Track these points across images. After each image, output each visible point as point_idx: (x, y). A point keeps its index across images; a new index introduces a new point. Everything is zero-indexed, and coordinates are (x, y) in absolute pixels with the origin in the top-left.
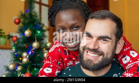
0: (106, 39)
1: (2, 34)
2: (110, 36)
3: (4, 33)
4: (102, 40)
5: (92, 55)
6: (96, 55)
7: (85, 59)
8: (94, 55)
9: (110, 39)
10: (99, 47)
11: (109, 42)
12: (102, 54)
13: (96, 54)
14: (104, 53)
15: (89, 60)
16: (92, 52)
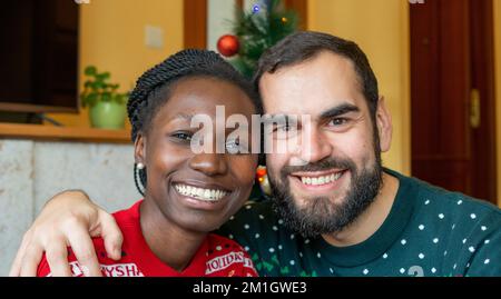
0: (343, 116)
1: (109, 90)
2: (351, 102)
3: (116, 87)
4: (332, 123)
5: (321, 180)
6: (332, 178)
7: (301, 203)
8: (327, 179)
9: (355, 109)
10: (332, 148)
11: (356, 121)
12: (346, 167)
13: (330, 174)
14: (353, 163)
15: (317, 201)
16: (318, 173)
